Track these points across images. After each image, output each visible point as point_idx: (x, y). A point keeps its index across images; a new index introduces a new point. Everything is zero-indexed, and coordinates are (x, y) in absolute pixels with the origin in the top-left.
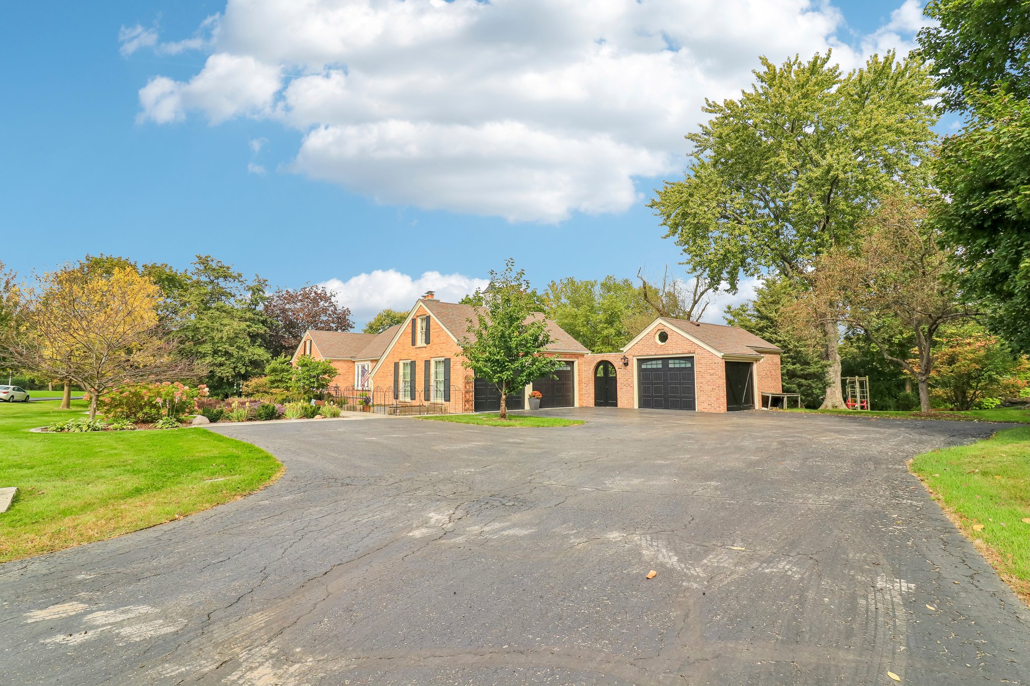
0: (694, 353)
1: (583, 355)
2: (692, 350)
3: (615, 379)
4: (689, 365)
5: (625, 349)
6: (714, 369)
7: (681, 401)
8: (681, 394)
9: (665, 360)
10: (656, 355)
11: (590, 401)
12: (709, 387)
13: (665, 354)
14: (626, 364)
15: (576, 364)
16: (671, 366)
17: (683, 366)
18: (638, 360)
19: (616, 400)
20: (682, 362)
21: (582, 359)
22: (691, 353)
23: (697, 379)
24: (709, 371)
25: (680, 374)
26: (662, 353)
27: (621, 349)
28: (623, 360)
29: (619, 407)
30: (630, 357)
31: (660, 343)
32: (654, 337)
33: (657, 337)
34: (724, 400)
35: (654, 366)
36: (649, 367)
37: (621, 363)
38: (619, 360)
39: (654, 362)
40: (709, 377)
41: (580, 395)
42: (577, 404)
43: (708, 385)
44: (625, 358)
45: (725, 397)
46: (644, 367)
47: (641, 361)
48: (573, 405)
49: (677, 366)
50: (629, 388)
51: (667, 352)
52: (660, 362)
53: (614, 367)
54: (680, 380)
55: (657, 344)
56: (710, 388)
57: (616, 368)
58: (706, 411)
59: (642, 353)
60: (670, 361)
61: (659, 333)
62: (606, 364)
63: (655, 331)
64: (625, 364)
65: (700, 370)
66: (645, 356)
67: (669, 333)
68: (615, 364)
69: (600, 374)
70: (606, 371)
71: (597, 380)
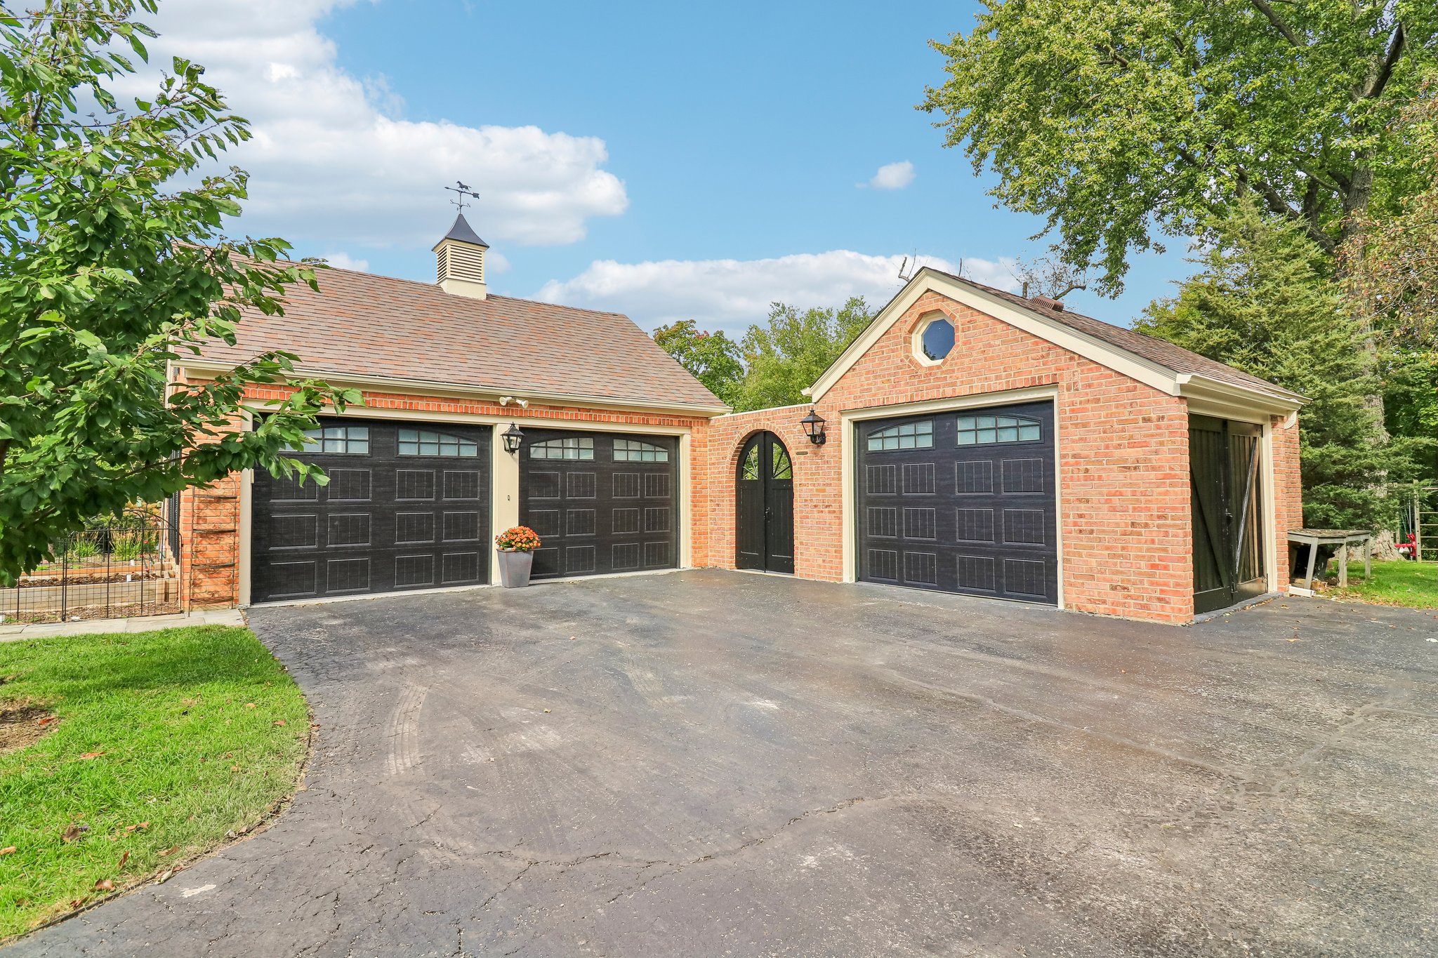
0: (1055, 385)
1: (705, 419)
2: (1044, 372)
3: (787, 487)
4: (1031, 434)
5: (816, 392)
6: (1145, 444)
7: (999, 564)
8: (998, 539)
9: (944, 420)
10: (911, 403)
11: (723, 552)
12: (1117, 518)
13: (944, 399)
14: (818, 439)
15: (685, 445)
16: (964, 439)
17: (1008, 437)
18: (857, 424)
19: (791, 552)
20: (1004, 422)
21: (705, 429)
22: (1041, 387)
23: (1065, 486)
24: (1117, 453)
25: (997, 467)
26: (934, 394)
27: (805, 392)
28: (809, 427)
29: (797, 576)
30: (831, 417)
31: (925, 361)
32: (907, 341)
33: (917, 340)
34: (1183, 571)
35: (907, 444)
36: (891, 445)
37: (805, 439)
38: (800, 427)
39: (907, 429)
40: (1116, 477)
41: (698, 535)
42: (686, 561)
43: (1114, 509)
44: (814, 419)
45: (1190, 557)
46: (874, 445)
47: (864, 428)
48: (675, 564)
49: (987, 438)
50: (828, 517)
51: (949, 392)
52: (927, 427)
53: (785, 450)
54: (997, 491)
55: (918, 365)
56: (1121, 520)
57: (792, 454)
58: (1101, 610)
59: (866, 400)
60: (962, 424)
61: (923, 327)
62: (763, 440)
63: (911, 320)
64: (813, 438)
65: (1078, 448)
66: (880, 407)
67: (958, 322)
68: (789, 442)
69: (752, 474)
70: (766, 463)
71: (743, 488)
